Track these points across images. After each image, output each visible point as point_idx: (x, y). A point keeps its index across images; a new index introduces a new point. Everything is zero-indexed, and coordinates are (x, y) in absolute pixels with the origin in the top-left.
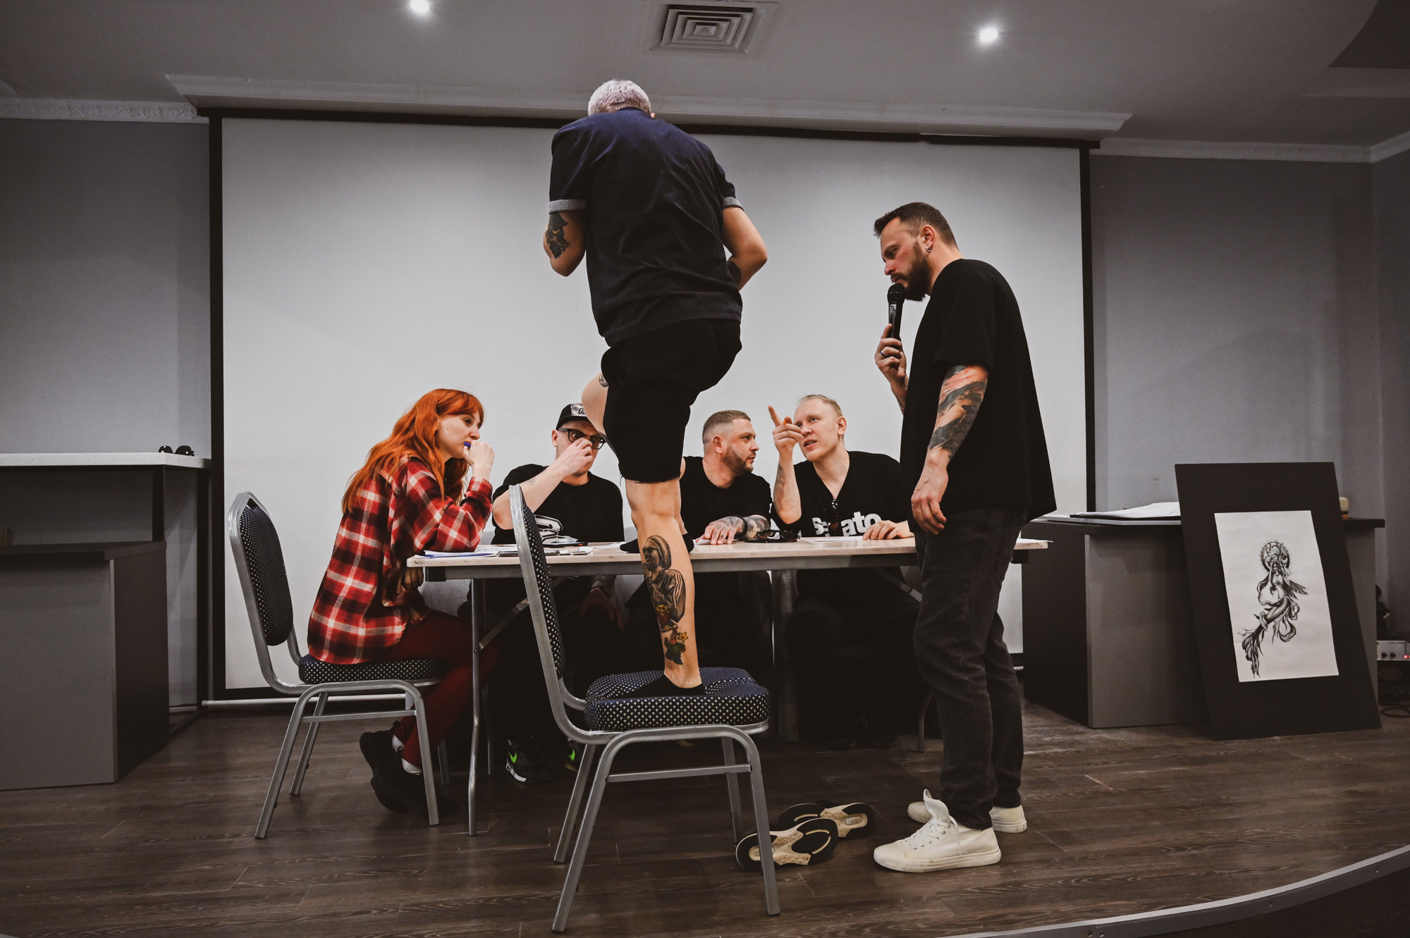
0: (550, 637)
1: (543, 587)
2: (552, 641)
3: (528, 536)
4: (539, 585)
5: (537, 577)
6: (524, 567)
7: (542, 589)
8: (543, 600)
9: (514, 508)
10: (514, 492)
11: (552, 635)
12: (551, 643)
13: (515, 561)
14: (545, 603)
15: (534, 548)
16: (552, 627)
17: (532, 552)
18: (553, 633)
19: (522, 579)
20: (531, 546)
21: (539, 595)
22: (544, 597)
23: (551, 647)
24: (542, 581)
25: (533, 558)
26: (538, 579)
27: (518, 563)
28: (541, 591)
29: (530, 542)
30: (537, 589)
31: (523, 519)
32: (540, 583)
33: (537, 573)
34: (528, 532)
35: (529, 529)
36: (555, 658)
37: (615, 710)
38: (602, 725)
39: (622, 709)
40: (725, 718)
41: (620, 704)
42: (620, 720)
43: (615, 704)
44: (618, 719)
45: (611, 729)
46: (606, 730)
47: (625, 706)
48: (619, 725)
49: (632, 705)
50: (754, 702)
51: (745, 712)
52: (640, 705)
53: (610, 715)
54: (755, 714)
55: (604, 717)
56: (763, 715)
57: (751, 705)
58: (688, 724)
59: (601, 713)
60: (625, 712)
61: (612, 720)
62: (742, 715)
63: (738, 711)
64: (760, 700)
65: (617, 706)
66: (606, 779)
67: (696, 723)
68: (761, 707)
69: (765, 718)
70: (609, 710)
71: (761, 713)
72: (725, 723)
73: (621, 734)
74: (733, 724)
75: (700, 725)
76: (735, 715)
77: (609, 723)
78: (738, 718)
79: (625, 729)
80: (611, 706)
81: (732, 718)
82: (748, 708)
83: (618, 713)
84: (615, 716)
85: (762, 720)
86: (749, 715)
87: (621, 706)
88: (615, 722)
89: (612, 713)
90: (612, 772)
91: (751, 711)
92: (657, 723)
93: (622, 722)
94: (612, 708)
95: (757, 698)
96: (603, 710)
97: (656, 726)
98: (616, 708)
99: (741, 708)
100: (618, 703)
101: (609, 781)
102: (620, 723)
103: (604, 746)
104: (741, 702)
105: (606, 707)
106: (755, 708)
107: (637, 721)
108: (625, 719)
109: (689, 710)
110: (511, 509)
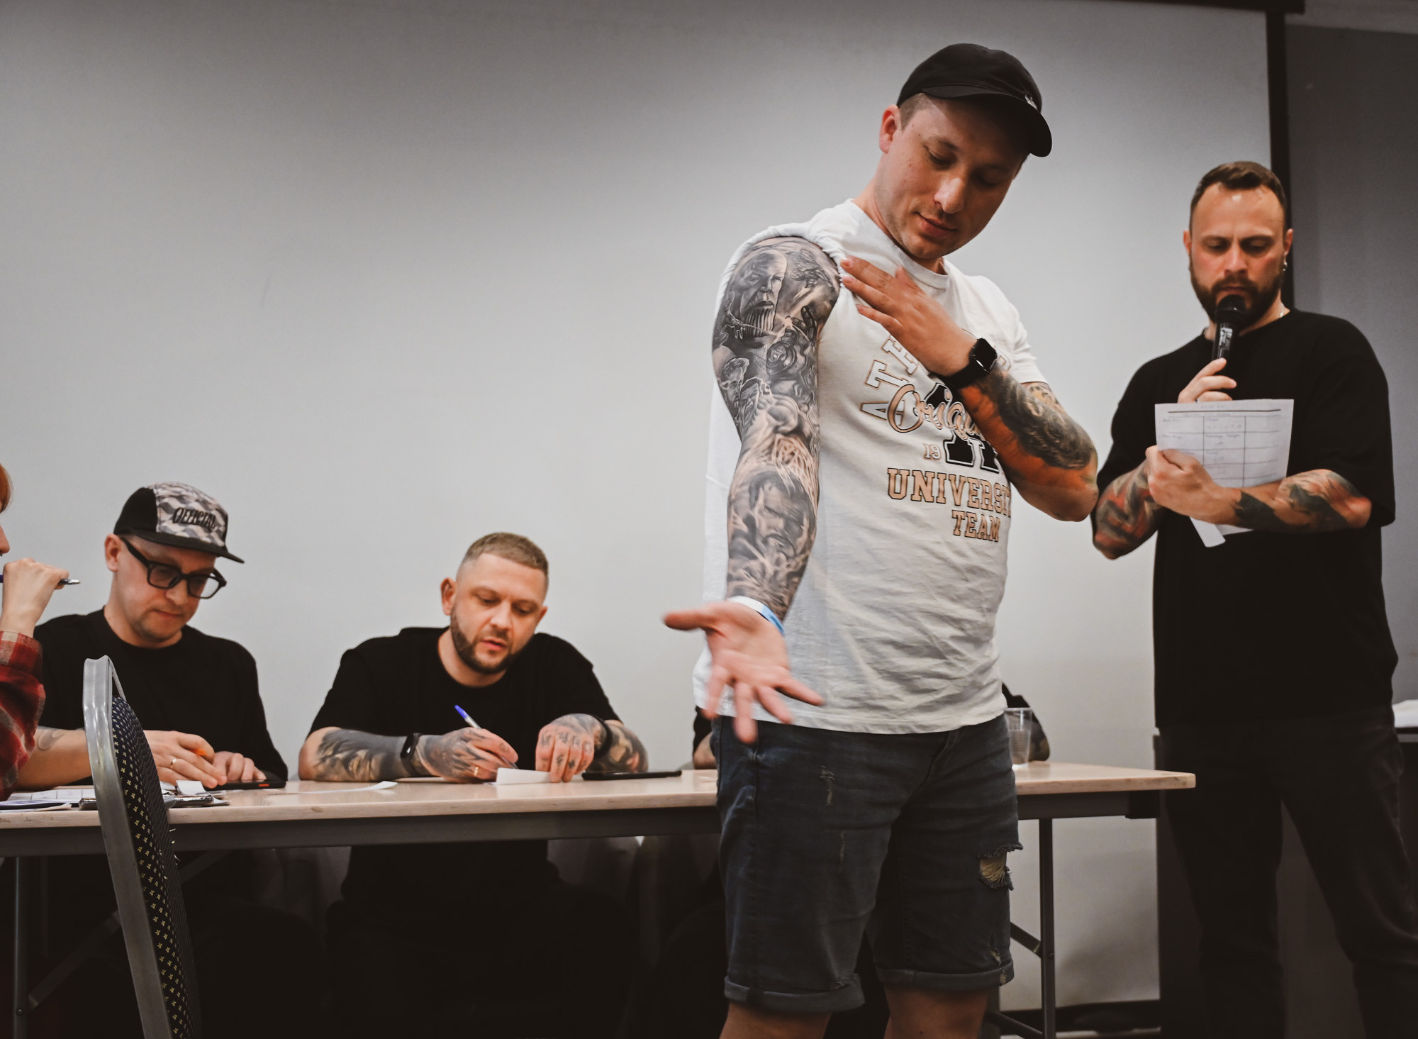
0: (164, 979)
1: (150, 873)
3: (120, 765)
4: (142, 869)
5: (137, 852)
7: (147, 877)
8: (149, 900)
9: (90, 706)
10: (94, 673)
11: (167, 974)
12: (166, 992)
13: (92, 817)
14: (153, 906)
15: (131, 789)
16: (168, 957)
17: (127, 799)
18: (170, 970)
19: (102, 859)
20: (124, 786)
21: (139, 891)
22: (152, 893)
23: (163, 1000)
24: (148, 860)
25: (130, 811)
26: (139, 856)
27: (97, 823)
28: (144, 882)
29: (123, 777)
30: (137, 877)
31: (108, 731)
32: (145, 864)
33: (137, 843)
34: (119, 758)
35: (121, 743)
36: (173, 1024)
110: (86, 708)
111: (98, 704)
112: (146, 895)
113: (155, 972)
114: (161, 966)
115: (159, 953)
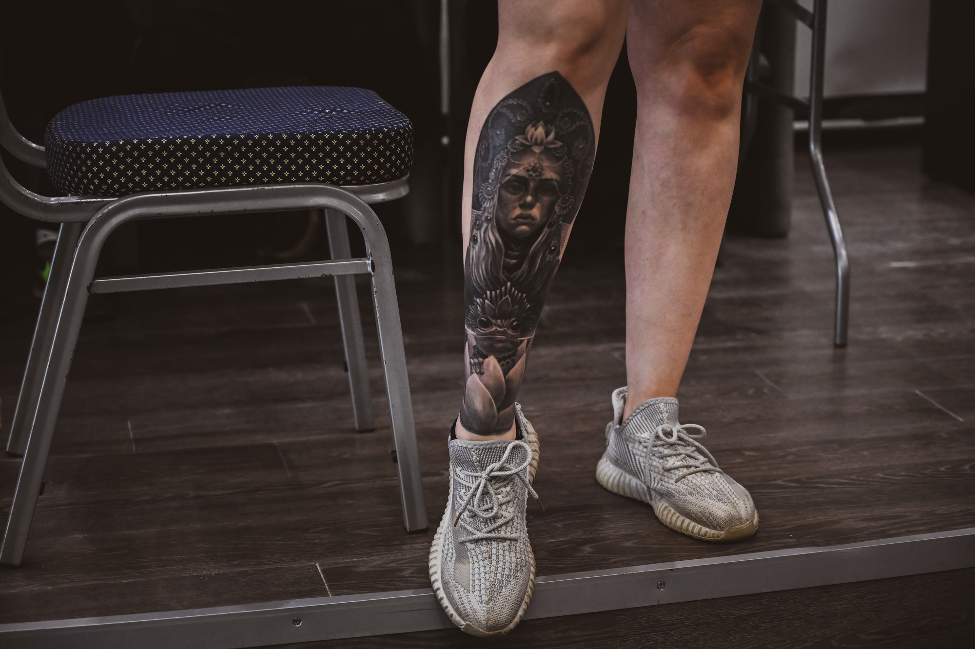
37: (101, 157)
38: (78, 185)
39: (114, 155)
40: (321, 173)
41: (111, 146)
42: (112, 177)
43: (102, 145)
44: (109, 175)
45: (95, 194)
46: (86, 194)
47: (121, 148)
48: (110, 187)
49: (136, 147)
50: (382, 142)
51: (362, 161)
52: (150, 147)
53: (92, 165)
54: (382, 166)
55: (79, 169)
56: (398, 168)
57: (375, 148)
58: (245, 182)
59: (75, 163)
60: (122, 161)
61: (96, 175)
62: (356, 167)
63: (349, 161)
64: (393, 140)
65: (107, 150)
66: (89, 288)
67: (259, 182)
68: (393, 152)
69: (403, 174)
70: (89, 156)
71: (394, 164)
72: (323, 182)
73: (114, 202)
74: (336, 184)
75: (268, 184)
76: (342, 167)
77: (91, 181)
78: (349, 173)
79: (122, 193)
80: (95, 150)
81: (335, 173)
82: (369, 155)
83: (108, 163)
84: (102, 169)
85: (394, 177)
86: (369, 167)
87: (114, 149)
88: (103, 182)
89: (95, 163)
90: (98, 274)
91: (376, 161)
92: (184, 182)
93: (116, 180)
94: (97, 153)
95: (387, 135)
96: (78, 156)
97: (181, 187)
98: (104, 153)
99: (355, 154)
100: (108, 143)
101: (95, 290)
102: (113, 184)
103: (84, 224)
104: (355, 142)
105: (83, 150)
106: (382, 154)
107: (144, 179)
108: (122, 173)
109: (244, 155)
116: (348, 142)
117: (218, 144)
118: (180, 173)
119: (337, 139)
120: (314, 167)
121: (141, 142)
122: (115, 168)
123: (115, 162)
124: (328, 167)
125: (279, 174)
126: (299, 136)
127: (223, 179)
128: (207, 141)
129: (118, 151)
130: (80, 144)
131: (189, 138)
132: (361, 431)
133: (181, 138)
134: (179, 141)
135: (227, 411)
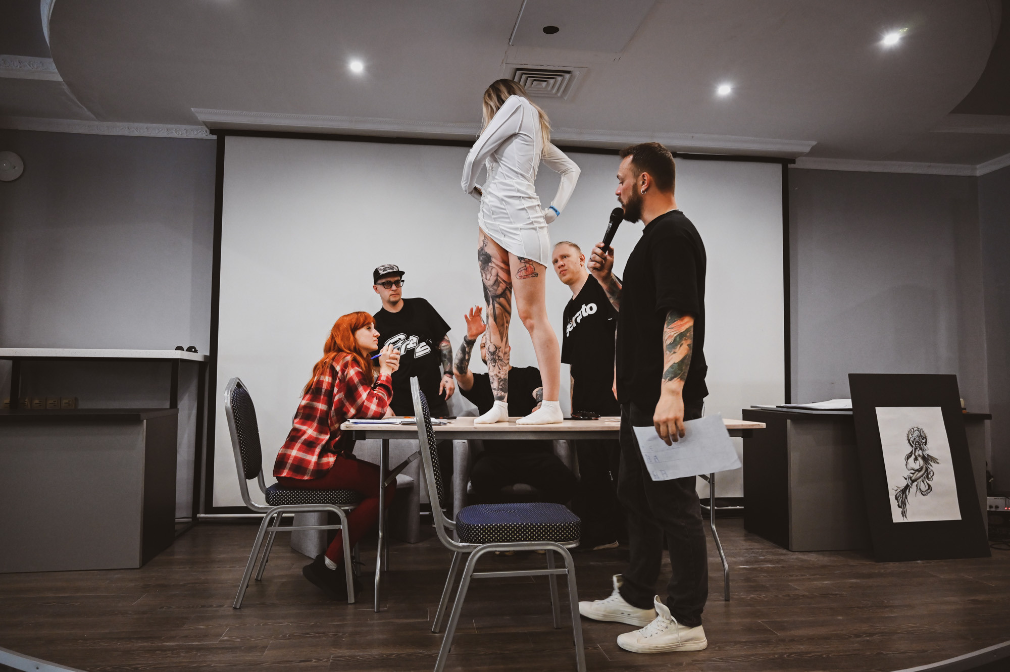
0: (436, 479)
1: (432, 445)
2: (437, 482)
3: (423, 411)
4: (430, 444)
6: (420, 432)
8: (432, 454)
11: (437, 477)
12: (436, 483)
13: (415, 428)
14: (433, 456)
15: (426, 419)
17: (425, 422)
23: (435, 485)
24: (431, 441)
25: (426, 426)
26: (429, 440)
28: (430, 448)
30: (428, 447)
31: (420, 400)
32: (430, 442)
33: (428, 436)
34: (423, 409)
35: (423, 406)
36: (438, 493)
37: (477, 530)
38: (468, 539)
39: (482, 529)
40: (551, 537)
41: (481, 526)
42: (480, 537)
43: (478, 525)
44: (479, 536)
45: (474, 542)
46: (471, 542)
47: (484, 527)
48: (480, 540)
49: (489, 527)
50: (571, 527)
51: (565, 534)
52: (494, 527)
53: (474, 532)
54: (571, 535)
55: (469, 533)
56: (577, 536)
57: (569, 529)
58: (525, 540)
59: (468, 531)
60: (484, 531)
61: (475, 536)
62: (563, 536)
63: (560, 533)
64: (575, 526)
65: (479, 527)
66: (471, 576)
67: (530, 540)
68: (575, 530)
69: (578, 538)
70: (473, 529)
71: (575, 535)
72: (552, 541)
73: (481, 546)
74: (556, 541)
75: (533, 541)
76: (558, 535)
77: (473, 538)
78: (560, 538)
79: (483, 543)
80: (475, 527)
81: (556, 538)
82: (567, 531)
83: (479, 532)
84: (477, 534)
85: (575, 539)
86: (567, 536)
87: (482, 527)
88: (477, 538)
89: (475, 532)
90: (475, 571)
91: (569, 534)
92: (505, 539)
93: (482, 538)
94: (476, 528)
95: (573, 525)
96: (469, 529)
97: (503, 541)
98: (478, 528)
99: (563, 531)
100: (480, 525)
101: (473, 577)
102: (481, 539)
103: (470, 553)
104: (563, 527)
105: (471, 527)
106: (571, 531)
107: (491, 538)
108: (484, 536)
109: (525, 530)
110: (412, 393)
111: (416, 392)
112: (431, 452)
113: (433, 477)
114: (435, 475)
115: (434, 471)
116: (560, 527)
117: (512, 526)
118: (508, 536)
119: (557, 525)
120: (549, 535)
121: (491, 525)
122: (482, 534)
123: (486, 531)
124: (553, 535)
125: (542, 537)
126: (544, 524)
127: (523, 539)
128: (513, 525)
129: (483, 528)
130: (470, 525)
131: (507, 524)
132: (556, 629)
133: (504, 524)
134: (503, 525)
135: (508, 617)
